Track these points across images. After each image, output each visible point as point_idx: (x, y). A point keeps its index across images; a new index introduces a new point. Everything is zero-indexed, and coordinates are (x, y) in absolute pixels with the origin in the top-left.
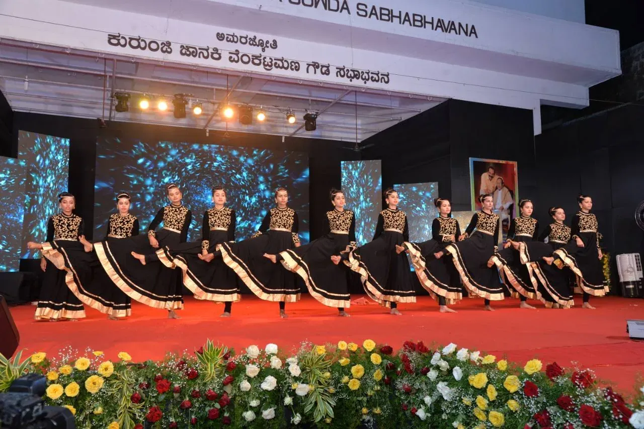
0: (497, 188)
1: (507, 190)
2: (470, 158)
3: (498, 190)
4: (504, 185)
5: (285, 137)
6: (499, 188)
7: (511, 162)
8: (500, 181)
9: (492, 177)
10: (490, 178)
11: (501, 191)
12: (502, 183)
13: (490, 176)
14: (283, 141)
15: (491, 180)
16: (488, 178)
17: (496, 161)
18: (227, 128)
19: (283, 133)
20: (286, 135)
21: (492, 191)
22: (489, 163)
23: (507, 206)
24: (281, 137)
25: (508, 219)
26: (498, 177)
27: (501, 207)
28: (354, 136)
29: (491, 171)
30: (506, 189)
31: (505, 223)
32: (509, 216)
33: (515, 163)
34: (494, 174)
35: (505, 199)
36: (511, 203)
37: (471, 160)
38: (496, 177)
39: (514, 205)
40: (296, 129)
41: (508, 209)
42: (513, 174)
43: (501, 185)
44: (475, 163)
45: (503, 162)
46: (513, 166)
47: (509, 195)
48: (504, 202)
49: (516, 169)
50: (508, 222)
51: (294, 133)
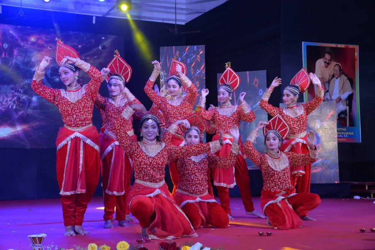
0: (333, 76)
1: (346, 78)
2: (303, 42)
3: (334, 78)
4: (342, 72)
5: (96, 17)
6: (336, 76)
7: (351, 46)
8: (337, 68)
9: (328, 64)
10: (326, 65)
11: (338, 79)
12: (340, 70)
13: (325, 62)
14: (94, 22)
15: (327, 67)
16: (323, 64)
17: (334, 45)
18: (21, 5)
19: (94, 12)
20: (98, 15)
21: (328, 80)
22: (324, 48)
23: (345, 96)
24: (92, 16)
25: (346, 110)
26: (335, 63)
27: (338, 98)
28: (173, 16)
29: (327, 56)
30: (344, 77)
31: (343, 116)
32: (348, 108)
33: (357, 47)
34: (331, 60)
35: (343, 88)
36: (351, 93)
37: (304, 44)
38: (334, 63)
39: (354, 96)
40: (110, 8)
41: (346, 100)
42: (354, 60)
43: (338, 72)
44: (308, 47)
45: (343, 46)
46: (353, 50)
47: (348, 84)
48: (342, 92)
49: (357, 54)
50: (346, 115)
51: (108, 13)
